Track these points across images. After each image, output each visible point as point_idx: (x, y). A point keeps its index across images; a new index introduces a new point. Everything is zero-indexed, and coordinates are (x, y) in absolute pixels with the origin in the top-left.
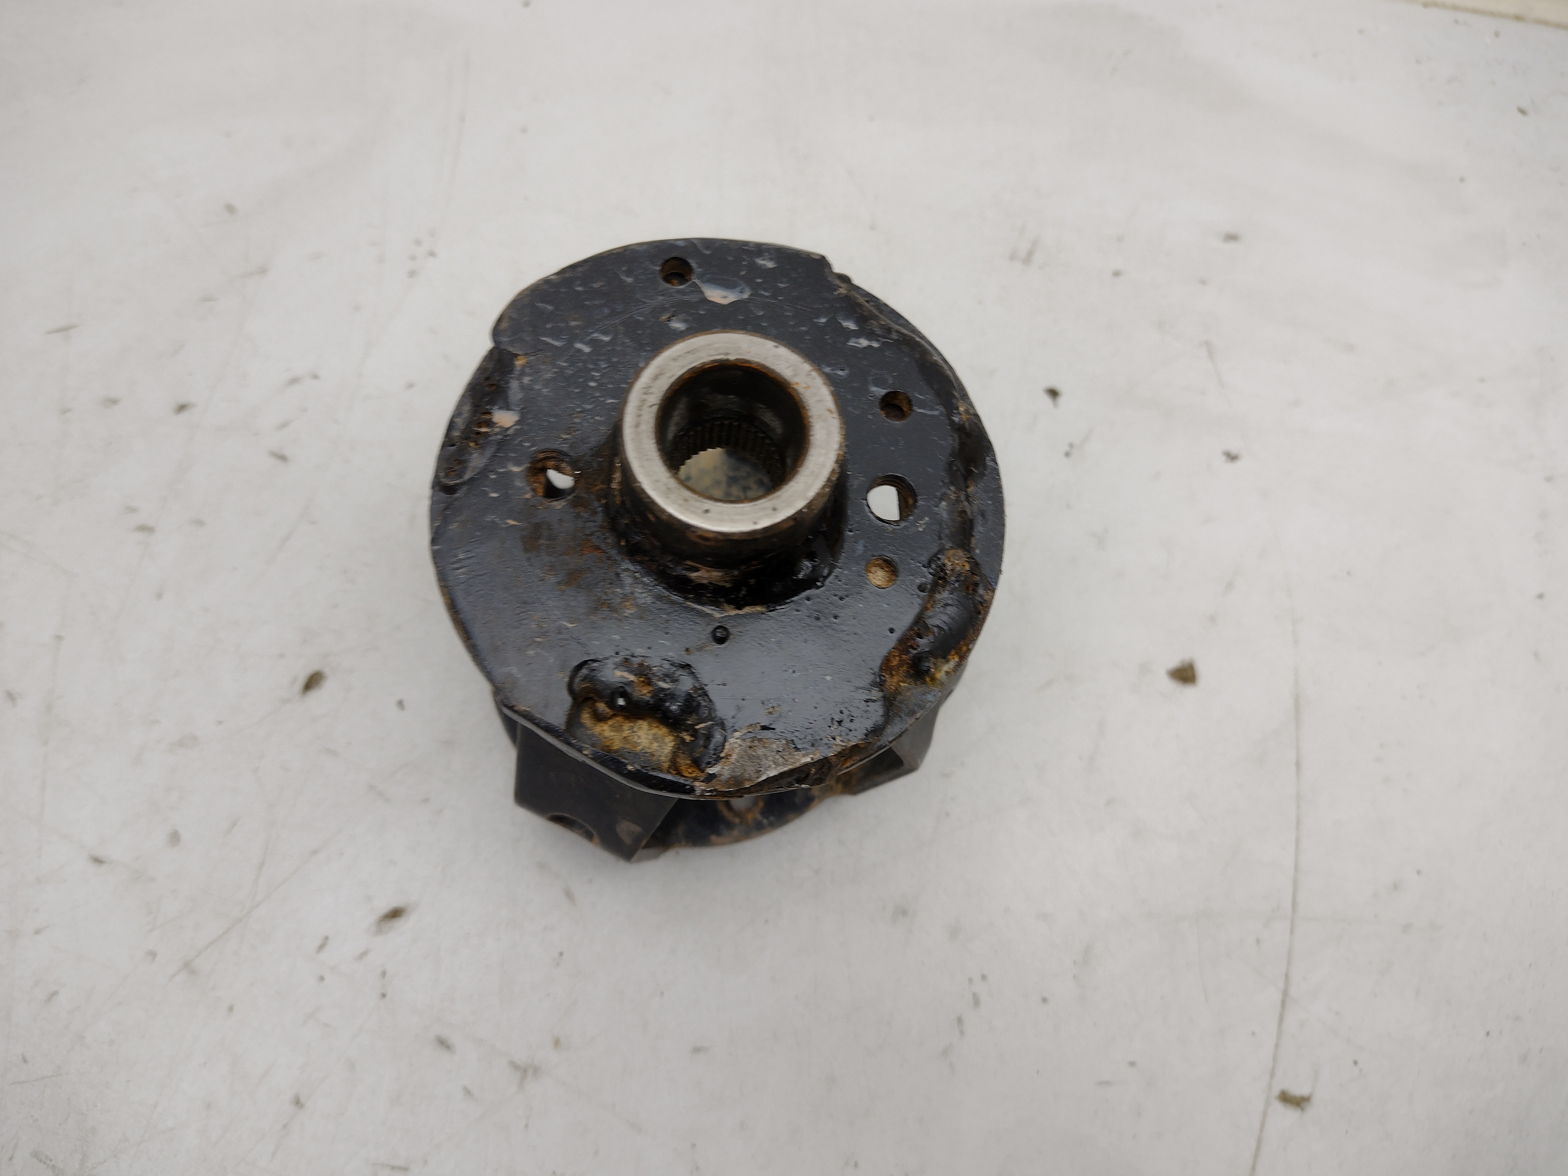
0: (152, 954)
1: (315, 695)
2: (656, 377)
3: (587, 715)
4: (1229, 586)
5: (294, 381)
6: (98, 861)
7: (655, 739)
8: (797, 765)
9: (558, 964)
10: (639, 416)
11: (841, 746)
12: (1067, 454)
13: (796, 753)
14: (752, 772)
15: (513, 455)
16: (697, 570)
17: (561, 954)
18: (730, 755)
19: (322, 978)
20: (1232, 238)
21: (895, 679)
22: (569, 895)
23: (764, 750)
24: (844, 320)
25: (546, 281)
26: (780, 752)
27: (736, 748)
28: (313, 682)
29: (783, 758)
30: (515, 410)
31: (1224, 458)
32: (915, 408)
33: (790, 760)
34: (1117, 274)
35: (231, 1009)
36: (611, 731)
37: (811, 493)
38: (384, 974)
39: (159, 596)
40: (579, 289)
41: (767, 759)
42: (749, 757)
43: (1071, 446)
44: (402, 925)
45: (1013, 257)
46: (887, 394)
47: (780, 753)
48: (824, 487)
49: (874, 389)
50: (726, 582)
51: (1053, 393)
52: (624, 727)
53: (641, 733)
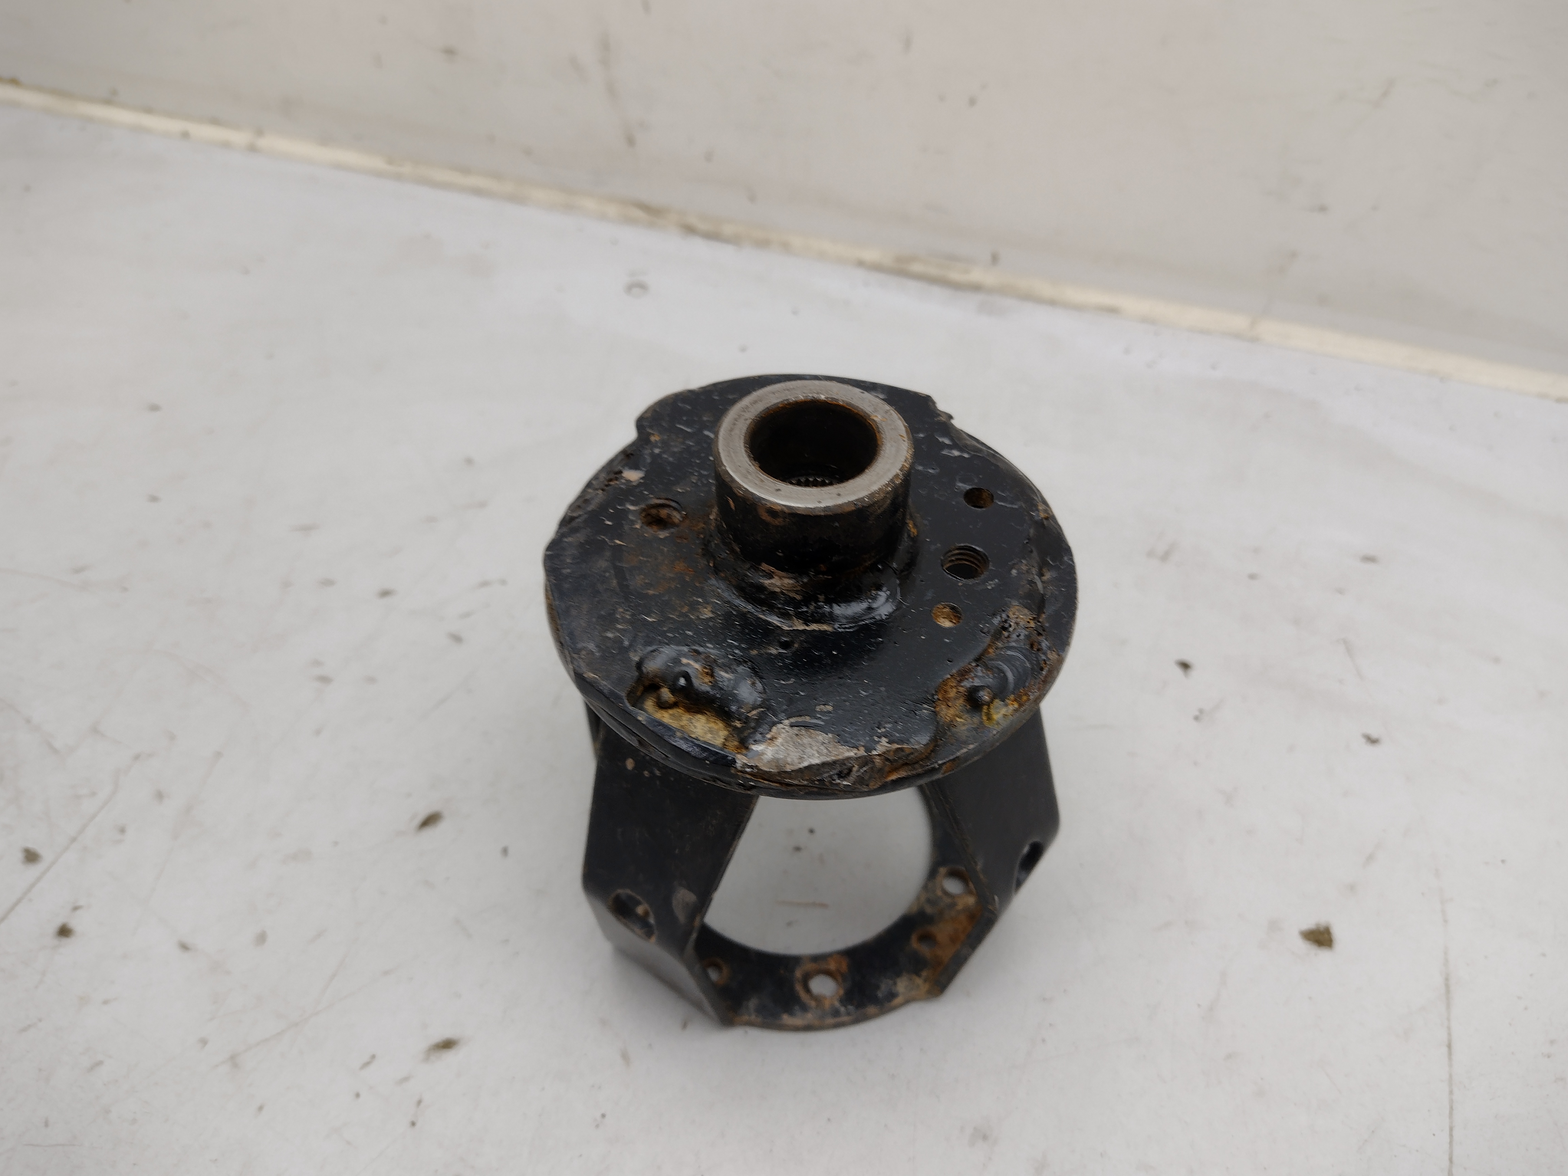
0: (204, 1042)
1: (430, 832)
2: (755, 402)
3: (651, 703)
4: (1370, 858)
5: (485, 584)
6: (184, 947)
7: (711, 731)
8: (840, 757)
9: (597, 1126)
10: (734, 424)
11: (886, 746)
12: (1196, 718)
13: (840, 747)
14: (795, 757)
15: (633, 499)
16: (770, 576)
17: (603, 1116)
18: (776, 738)
19: (358, 1095)
20: (1369, 559)
21: (952, 711)
22: (625, 1057)
23: (809, 739)
24: (941, 437)
25: (691, 392)
26: (825, 743)
27: (783, 733)
28: (430, 820)
29: (827, 749)
30: (643, 471)
31: (1364, 740)
32: (995, 501)
33: (833, 752)
34: (1252, 577)
35: (261, 1108)
36: (671, 719)
37: (875, 488)
38: (419, 1102)
39: (318, 732)
40: (716, 398)
41: (811, 747)
42: (794, 743)
43: (1201, 711)
44: (449, 1057)
45: (1151, 554)
46: (971, 490)
47: (824, 745)
48: (887, 485)
49: (960, 484)
50: (797, 592)
51: (1185, 666)
52: (683, 718)
53: (698, 724)
